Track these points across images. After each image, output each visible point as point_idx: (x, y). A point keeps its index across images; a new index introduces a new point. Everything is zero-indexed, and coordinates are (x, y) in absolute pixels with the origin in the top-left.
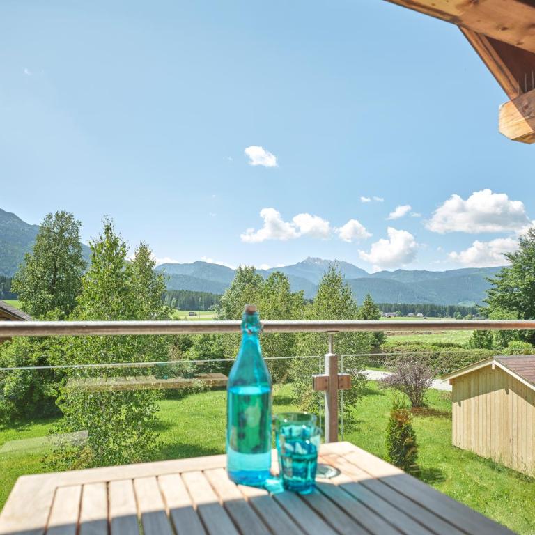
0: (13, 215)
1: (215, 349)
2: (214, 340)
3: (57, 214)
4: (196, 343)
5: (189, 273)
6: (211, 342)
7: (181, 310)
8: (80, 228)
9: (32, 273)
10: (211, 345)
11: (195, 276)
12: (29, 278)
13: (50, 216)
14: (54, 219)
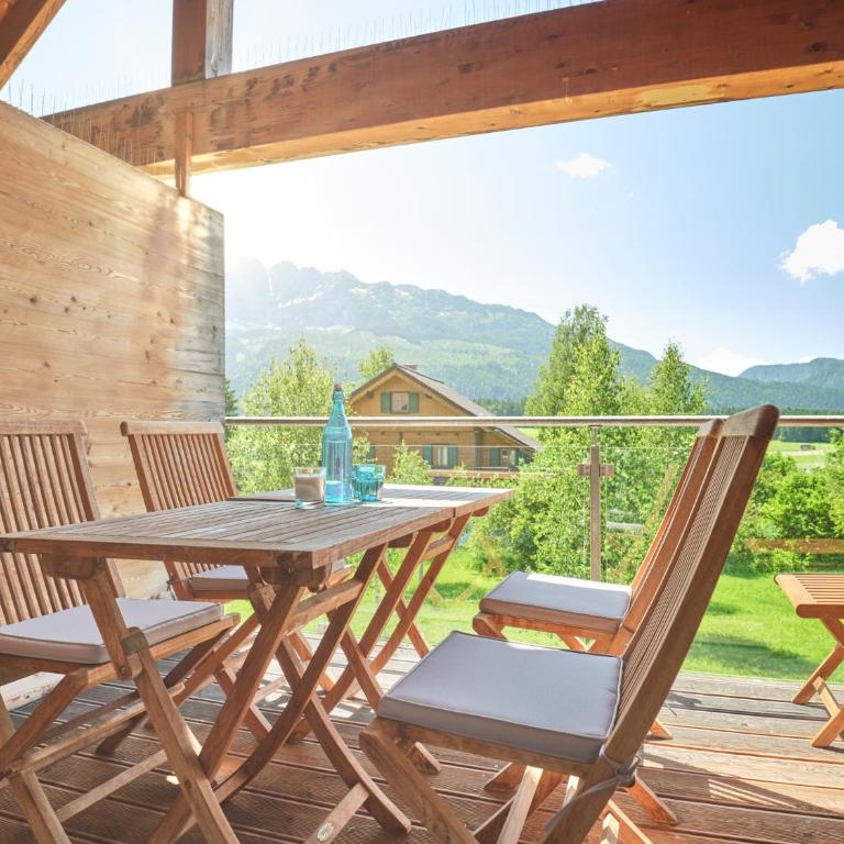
0: (534, 315)
1: (815, 502)
2: (813, 487)
3: (577, 309)
4: (781, 490)
5: (801, 379)
6: (807, 490)
7: (785, 441)
8: (607, 325)
9: (548, 390)
10: (809, 495)
11: (813, 383)
12: (546, 396)
13: (568, 314)
14: (573, 316)
